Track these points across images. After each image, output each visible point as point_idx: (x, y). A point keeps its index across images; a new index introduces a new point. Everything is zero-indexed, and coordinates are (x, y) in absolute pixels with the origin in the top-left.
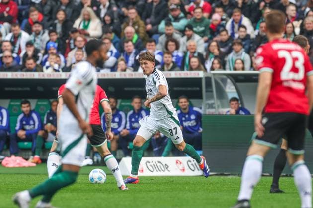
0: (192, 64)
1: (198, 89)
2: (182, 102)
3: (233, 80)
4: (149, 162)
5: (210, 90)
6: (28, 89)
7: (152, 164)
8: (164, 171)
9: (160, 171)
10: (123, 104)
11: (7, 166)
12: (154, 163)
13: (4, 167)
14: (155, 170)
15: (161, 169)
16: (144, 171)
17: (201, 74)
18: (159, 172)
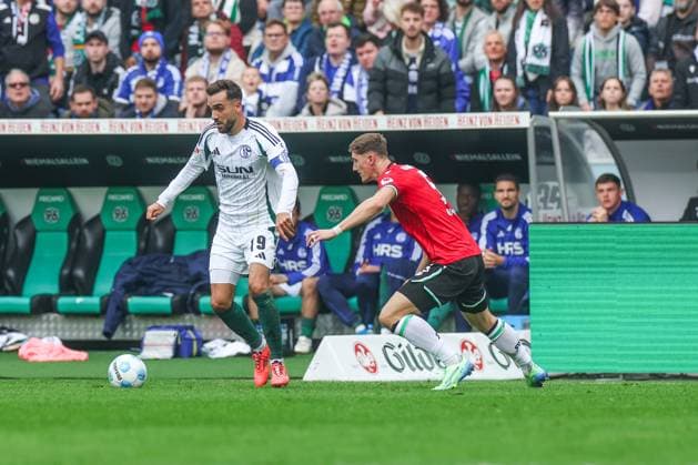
0: (497, 94)
1: (518, 157)
2: (501, 191)
3: (606, 135)
4: (392, 347)
5: (548, 159)
6: (85, 161)
7: (399, 351)
8: (430, 369)
9: (421, 369)
10: (326, 197)
11: (32, 359)
12: (404, 348)
13: (26, 360)
14: (407, 368)
15: (424, 363)
16: (379, 369)
17: (524, 120)
18: (417, 370)
